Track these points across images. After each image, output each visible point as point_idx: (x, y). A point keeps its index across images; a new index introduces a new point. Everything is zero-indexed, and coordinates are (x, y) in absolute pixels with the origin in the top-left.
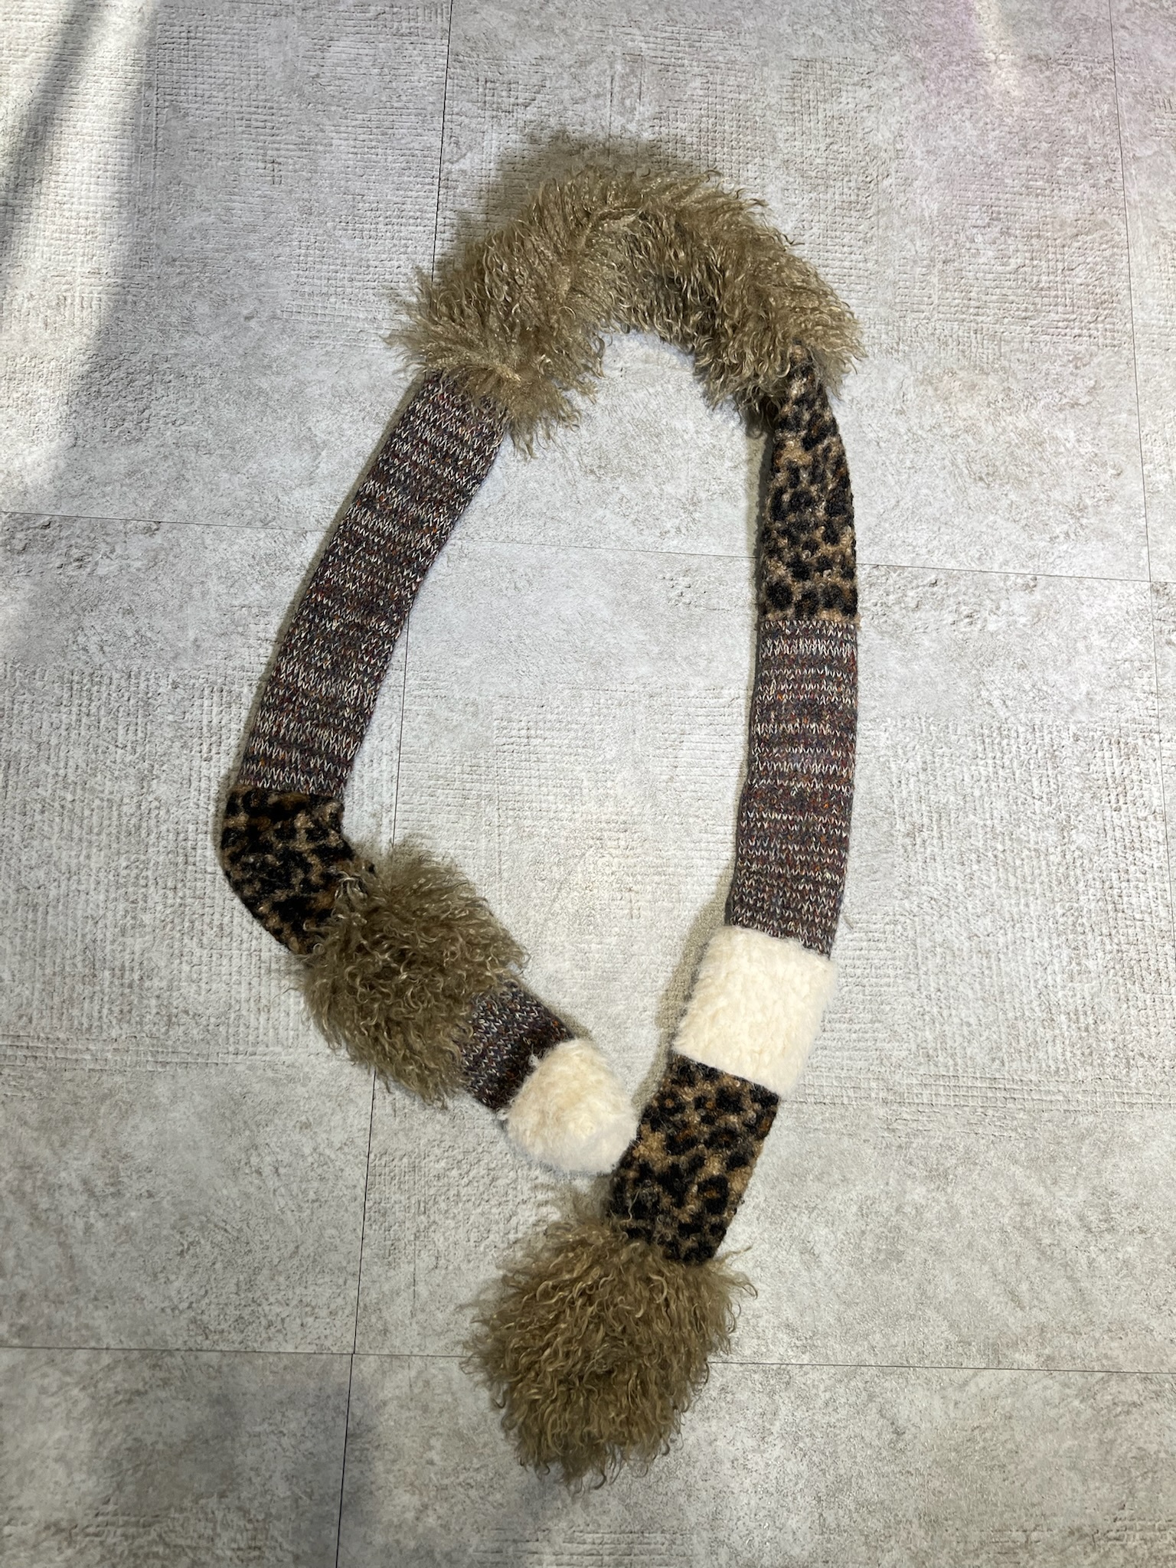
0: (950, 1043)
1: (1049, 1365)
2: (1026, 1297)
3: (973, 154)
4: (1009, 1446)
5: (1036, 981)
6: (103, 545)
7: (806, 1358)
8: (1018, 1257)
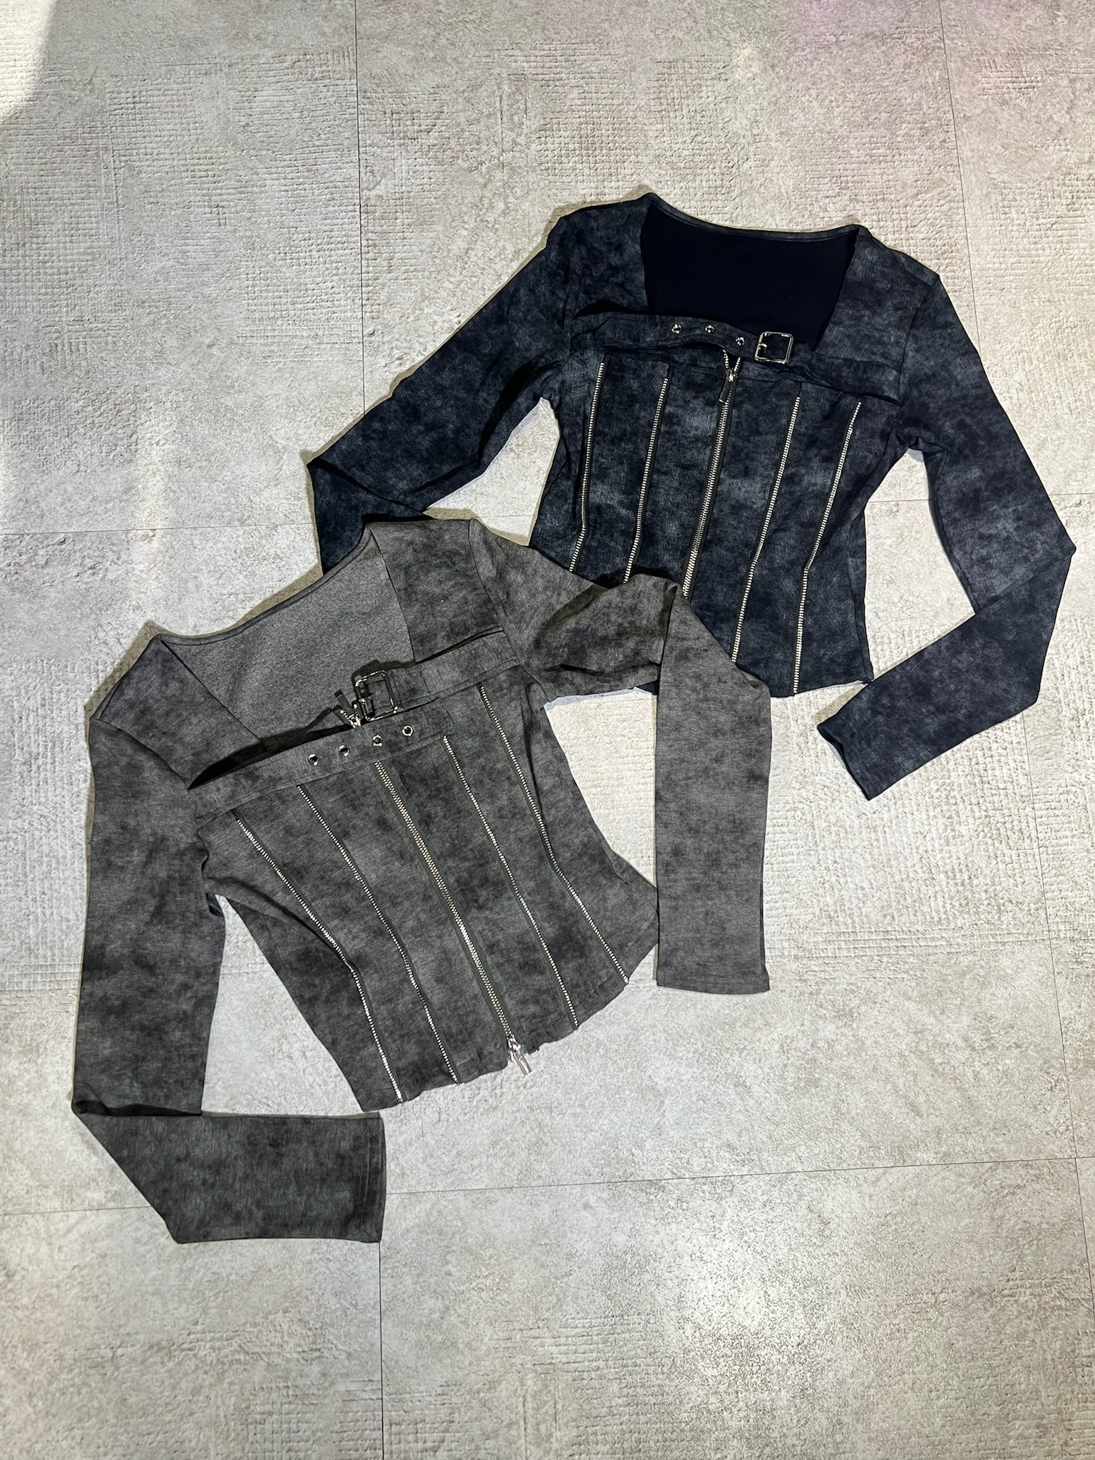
0: (848, 905)
1: (946, 1161)
2: (924, 1108)
3: (821, 131)
4: (916, 1227)
5: (917, 848)
6: (110, 553)
7: (745, 1170)
8: (915, 1075)
